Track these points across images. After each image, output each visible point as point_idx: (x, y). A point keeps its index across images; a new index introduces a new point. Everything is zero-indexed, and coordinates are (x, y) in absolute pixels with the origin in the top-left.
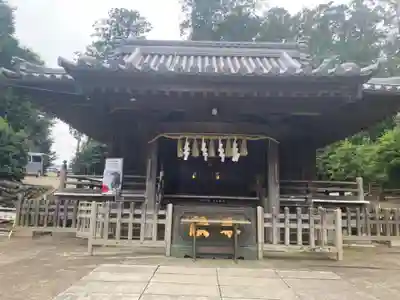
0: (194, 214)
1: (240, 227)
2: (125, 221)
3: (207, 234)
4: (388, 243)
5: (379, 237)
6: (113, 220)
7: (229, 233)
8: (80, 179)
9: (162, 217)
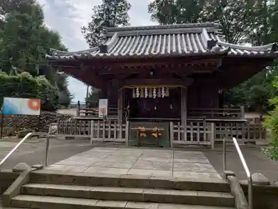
0: (139, 126)
1: (161, 132)
2: (107, 129)
3: (145, 135)
4: (254, 143)
5: (249, 140)
6: (101, 129)
7: (155, 135)
8: (87, 110)
9: (124, 127)
